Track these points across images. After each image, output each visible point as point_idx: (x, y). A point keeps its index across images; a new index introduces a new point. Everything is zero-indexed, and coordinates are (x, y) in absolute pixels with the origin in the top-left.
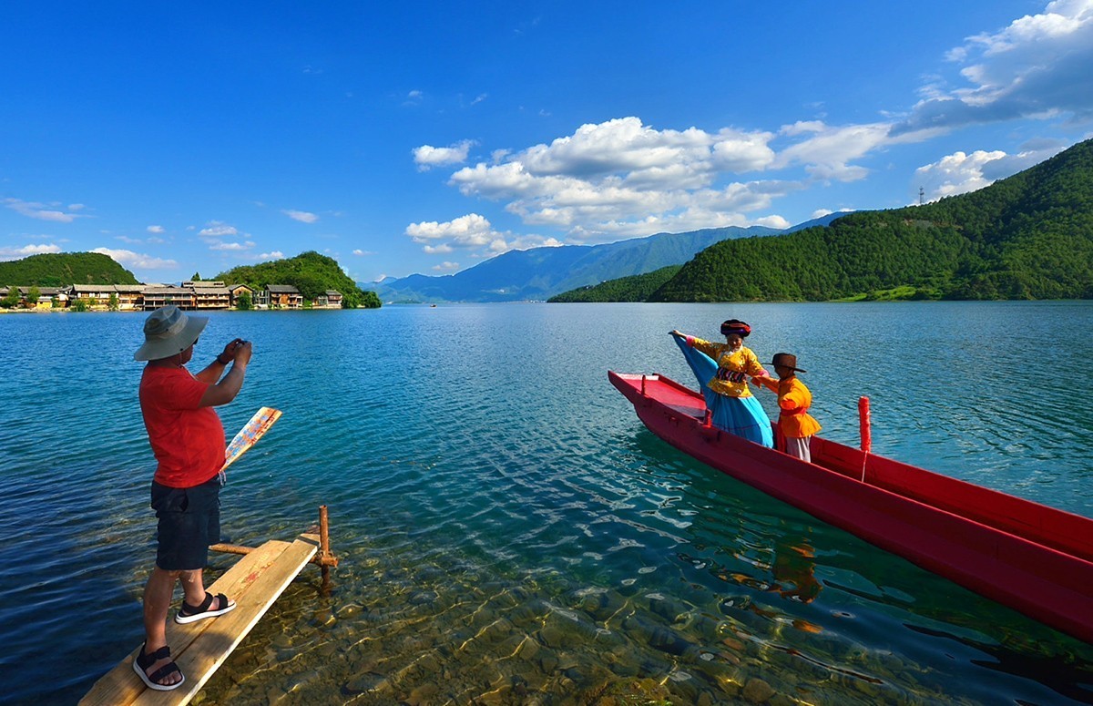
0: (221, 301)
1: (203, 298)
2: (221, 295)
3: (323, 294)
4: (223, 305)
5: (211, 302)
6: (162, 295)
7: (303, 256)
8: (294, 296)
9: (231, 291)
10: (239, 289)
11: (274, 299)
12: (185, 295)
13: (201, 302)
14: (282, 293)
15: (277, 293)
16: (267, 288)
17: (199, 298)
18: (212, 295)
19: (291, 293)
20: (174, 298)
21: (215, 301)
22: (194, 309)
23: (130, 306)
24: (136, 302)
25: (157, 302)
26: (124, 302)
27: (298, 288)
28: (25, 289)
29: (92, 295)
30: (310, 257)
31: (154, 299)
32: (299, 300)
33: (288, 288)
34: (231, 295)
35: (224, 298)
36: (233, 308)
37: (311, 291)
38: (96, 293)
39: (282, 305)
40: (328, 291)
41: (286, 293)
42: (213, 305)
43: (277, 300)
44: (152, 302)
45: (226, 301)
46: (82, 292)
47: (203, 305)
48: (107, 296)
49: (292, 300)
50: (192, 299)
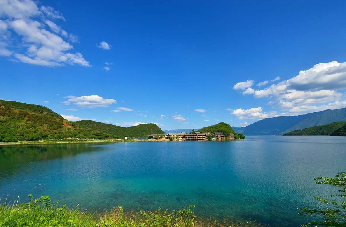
0: (204, 137)
1: (199, 136)
2: (203, 136)
3: (230, 135)
4: (204, 138)
5: (201, 137)
6: (189, 136)
7: (220, 124)
8: (222, 136)
9: (206, 134)
10: (208, 134)
11: (217, 136)
12: (195, 136)
13: (199, 137)
14: (219, 135)
15: (218, 135)
16: (214, 133)
17: (198, 136)
18: (201, 136)
19: (221, 135)
20: (192, 137)
21: (202, 137)
22: (197, 140)
23: (181, 139)
24: (182, 138)
25: (188, 138)
26: (180, 138)
27: (223, 133)
28: (159, 135)
29: (173, 136)
30: (222, 124)
31: (187, 137)
32: (224, 137)
33: (220, 133)
34: (206, 135)
35: (204, 136)
36: (207, 139)
37: (227, 134)
38: (174, 135)
39: (219, 138)
40: (231, 134)
41: (220, 135)
42: (201, 138)
43: (218, 137)
44: (187, 138)
45: (205, 137)
46: (171, 135)
47: (199, 138)
48: (176, 136)
49: (222, 137)
50: (196, 137)
